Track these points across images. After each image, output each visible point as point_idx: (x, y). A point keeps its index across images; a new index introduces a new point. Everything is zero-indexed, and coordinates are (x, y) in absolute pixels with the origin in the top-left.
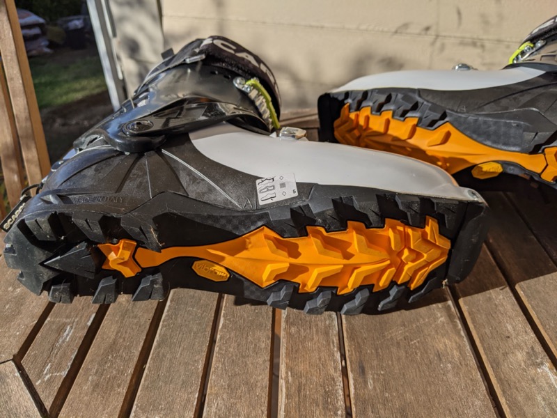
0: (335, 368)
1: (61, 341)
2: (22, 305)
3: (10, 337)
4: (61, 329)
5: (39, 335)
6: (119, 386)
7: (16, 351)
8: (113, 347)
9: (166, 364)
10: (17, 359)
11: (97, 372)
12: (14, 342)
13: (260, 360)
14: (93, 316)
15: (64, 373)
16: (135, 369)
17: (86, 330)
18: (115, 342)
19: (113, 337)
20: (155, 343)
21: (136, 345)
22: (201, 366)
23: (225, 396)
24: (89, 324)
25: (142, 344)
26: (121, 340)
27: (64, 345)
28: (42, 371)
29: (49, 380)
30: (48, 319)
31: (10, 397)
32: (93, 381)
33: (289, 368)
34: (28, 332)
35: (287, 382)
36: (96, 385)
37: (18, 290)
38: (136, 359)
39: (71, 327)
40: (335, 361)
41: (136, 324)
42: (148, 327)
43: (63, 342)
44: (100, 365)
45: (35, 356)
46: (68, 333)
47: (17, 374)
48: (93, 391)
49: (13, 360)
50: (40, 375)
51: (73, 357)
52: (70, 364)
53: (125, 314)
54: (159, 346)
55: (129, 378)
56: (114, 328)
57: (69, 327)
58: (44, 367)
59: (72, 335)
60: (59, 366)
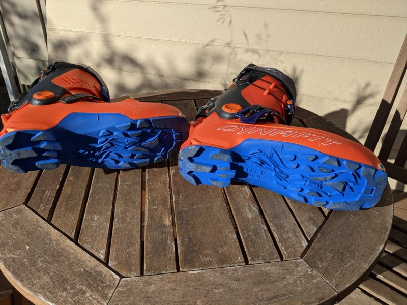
0: (168, 194)
1: (45, 196)
2: (20, 185)
3: (18, 197)
4: (44, 192)
5: (33, 194)
7: (24, 201)
8: (71, 195)
10: (26, 203)
11: (65, 204)
12: (22, 198)
13: (137, 194)
14: (58, 186)
15: (51, 206)
16: (83, 202)
17: (56, 191)
19: (70, 192)
20: (90, 192)
21: (82, 194)
22: (112, 198)
23: (123, 206)
24: (57, 188)
25: (84, 193)
26: (74, 193)
27: (47, 197)
28: (39, 207)
29: (43, 209)
30: (36, 189)
31: (27, 217)
32: (64, 207)
33: (149, 195)
34: (27, 194)
35: (148, 199)
37: (16, 179)
38: (82, 199)
39: (49, 191)
40: (168, 191)
41: (80, 187)
44: (66, 202)
45: (34, 202)
46: (48, 193)
47: (28, 209)
48: (66, 210)
49: (23, 204)
51: (53, 200)
52: (52, 203)
53: (73, 183)
54: (92, 193)
55: (81, 205)
56: (70, 189)
57: (47, 191)
58: (40, 205)
59: (50, 194)
60: (47, 204)
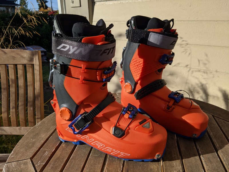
2: (34, 144)
3: (30, 153)
4: (45, 152)
5: (38, 153)
6: (58, 169)
7: (31, 157)
8: (58, 158)
9: (73, 164)
10: (31, 159)
11: (53, 164)
12: (31, 154)
14: (54, 149)
15: (44, 164)
16: (64, 164)
17: (52, 153)
18: (59, 157)
19: (59, 155)
21: (65, 158)
24: (53, 151)
25: (67, 158)
26: (61, 157)
29: (39, 165)
30: (41, 149)
31: (28, 168)
32: (51, 166)
34: (35, 152)
36: (52, 168)
37: (34, 140)
38: (64, 162)
39: (48, 152)
41: (66, 153)
42: (69, 154)
43: (45, 155)
44: (54, 162)
45: (36, 159)
47: (31, 163)
49: (30, 159)
50: (37, 163)
51: (47, 159)
52: (46, 161)
53: (64, 149)
54: (71, 159)
55: (62, 167)
56: (60, 153)
58: (38, 161)
59: (47, 154)
60: (43, 162)
